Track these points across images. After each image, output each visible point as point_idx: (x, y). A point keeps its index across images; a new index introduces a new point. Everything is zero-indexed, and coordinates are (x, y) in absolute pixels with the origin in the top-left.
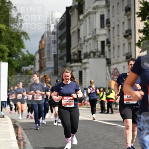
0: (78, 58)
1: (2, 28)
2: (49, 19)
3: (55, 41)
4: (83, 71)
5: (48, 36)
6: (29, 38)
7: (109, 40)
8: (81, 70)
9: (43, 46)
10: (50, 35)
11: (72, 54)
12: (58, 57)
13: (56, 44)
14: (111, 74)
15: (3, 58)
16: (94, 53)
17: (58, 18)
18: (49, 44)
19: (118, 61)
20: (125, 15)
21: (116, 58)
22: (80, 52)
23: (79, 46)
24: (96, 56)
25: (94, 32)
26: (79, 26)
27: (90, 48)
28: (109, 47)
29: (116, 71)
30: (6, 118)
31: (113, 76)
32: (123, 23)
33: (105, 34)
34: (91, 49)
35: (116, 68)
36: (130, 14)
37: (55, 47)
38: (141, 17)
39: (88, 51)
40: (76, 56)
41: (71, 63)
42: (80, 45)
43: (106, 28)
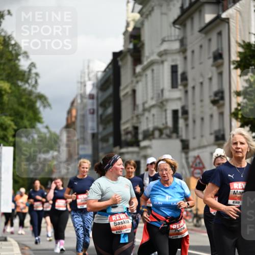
0: (133, 140)
1: (3, 88)
2: (83, 72)
3: (94, 110)
4: (142, 161)
5: (82, 101)
6: (49, 105)
7: (186, 108)
8: (138, 159)
9: (73, 119)
10: (85, 101)
11: (123, 133)
12: (100, 137)
13: (95, 116)
14: (189, 167)
15: (6, 139)
16: (161, 131)
17: (98, 72)
18: (84, 116)
19: (202, 145)
20: (213, 66)
21: (198, 138)
22: (136, 128)
23: (135, 118)
24: (164, 136)
25: (161, 95)
26: (134, 84)
27: (154, 123)
28: (186, 119)
29: (198, 161)
30: (10, 241)
31: (192, 169)
32: (210, 79)
33: (180, 99)
34: (156, 124)
35: (198, 157)
36: (222, 64)
37: (93, 121)
38: (241, 69)
39: (151, 127)
40: (129, 136)
41: (121, 147)
42: (137, 116)
43: (180, 87)
